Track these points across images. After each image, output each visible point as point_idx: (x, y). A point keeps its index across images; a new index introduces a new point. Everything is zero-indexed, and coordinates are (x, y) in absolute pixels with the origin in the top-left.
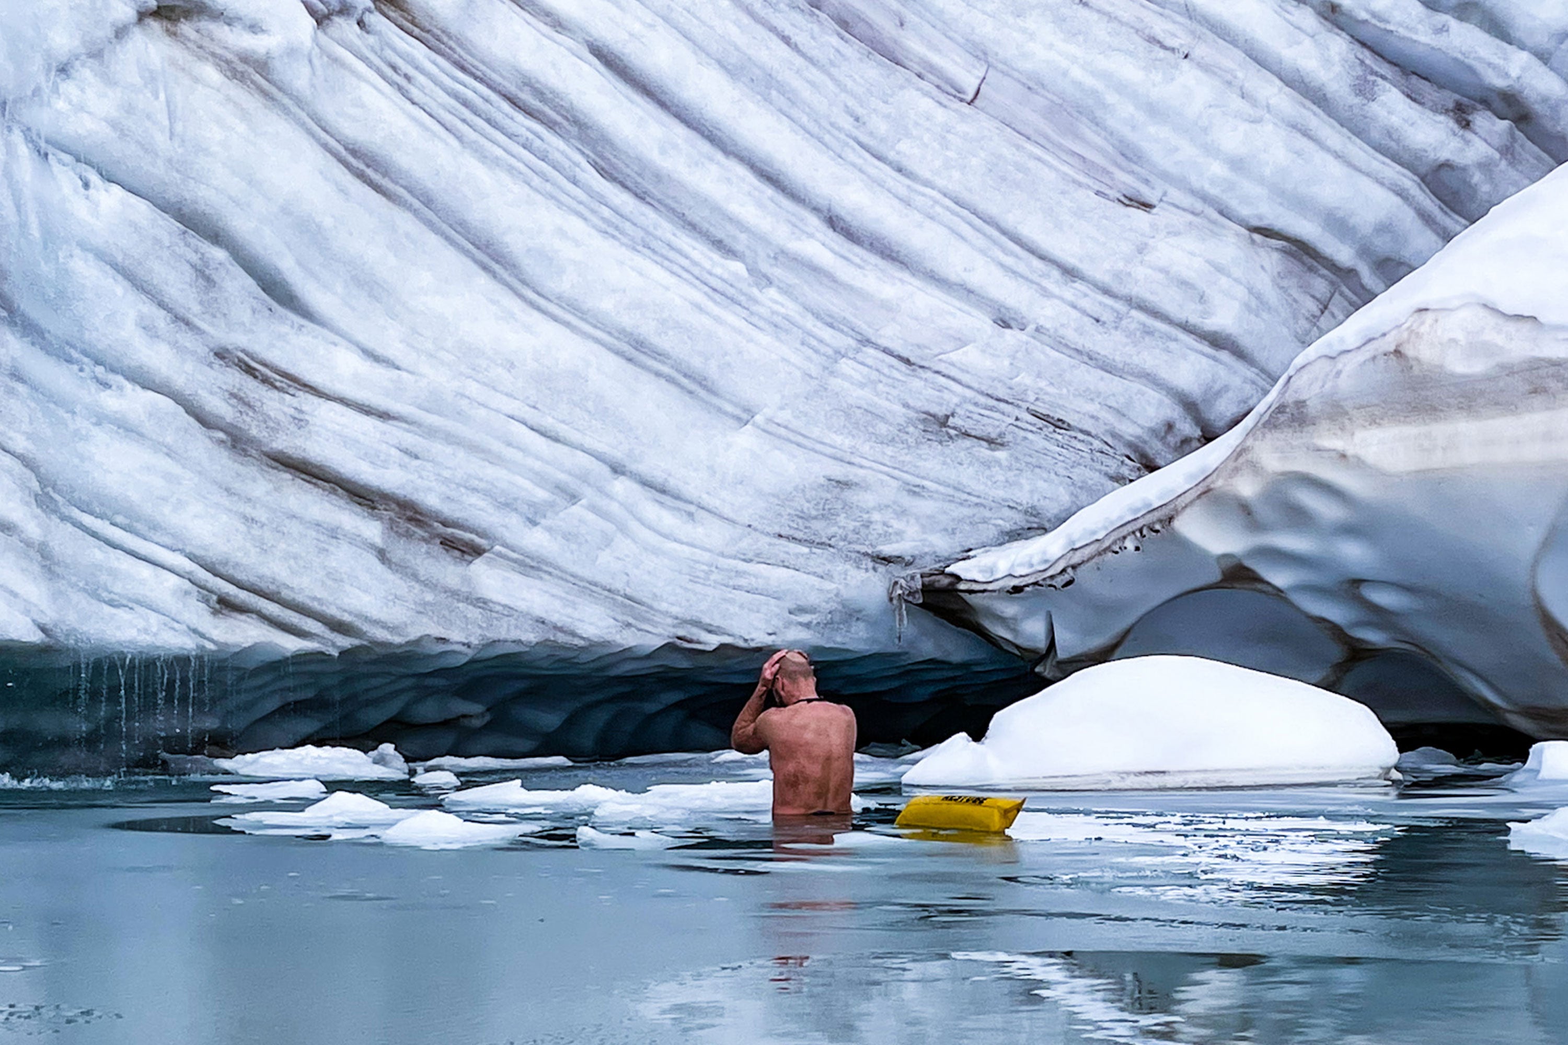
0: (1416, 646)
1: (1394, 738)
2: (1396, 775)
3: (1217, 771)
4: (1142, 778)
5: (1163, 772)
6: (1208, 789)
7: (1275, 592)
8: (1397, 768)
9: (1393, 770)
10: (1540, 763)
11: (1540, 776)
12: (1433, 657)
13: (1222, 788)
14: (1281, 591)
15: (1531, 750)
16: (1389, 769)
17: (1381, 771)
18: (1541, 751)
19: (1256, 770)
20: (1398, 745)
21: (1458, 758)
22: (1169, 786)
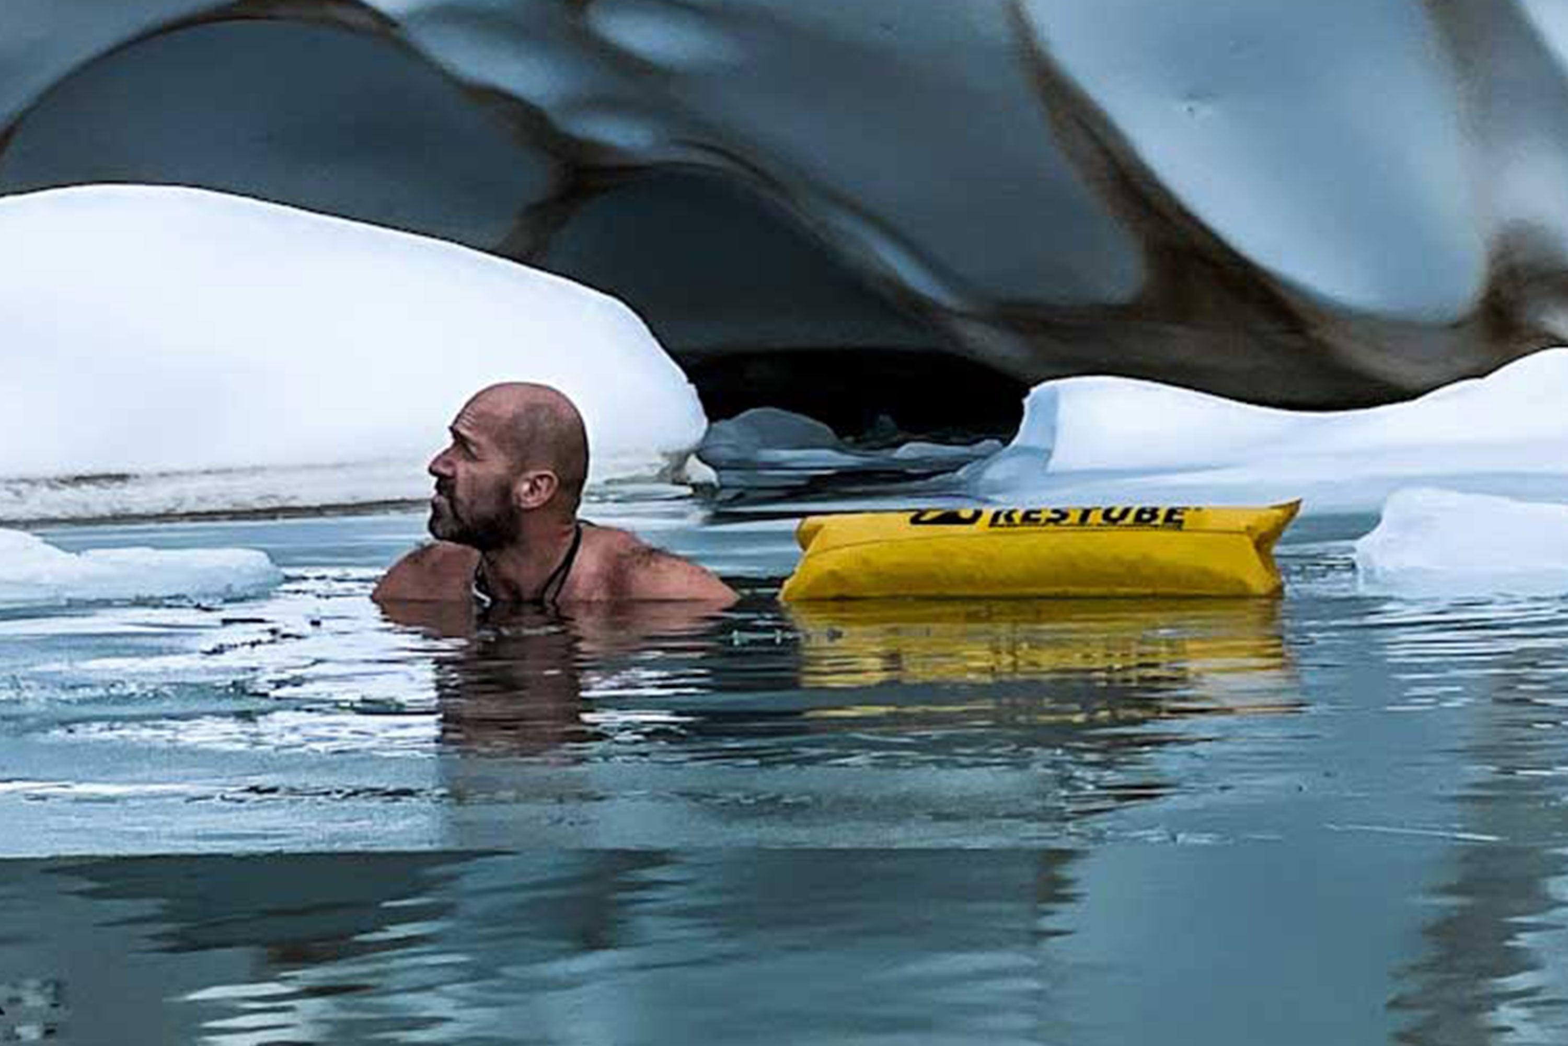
0: (732, 157)
1: (691, 380)
2: (701, 472)
3: (255, 470)
4: (69, 492)
5: (122, 477)
6: (234, 515)
7: (374, 25)
8: (701, 453)
9: (693, 460)
10: (1053, 430)
11: (1054, 464)
12: (773, 184)
13: (272, 513)
14: (394, 25)
15: (1026, 401)
16: (683, 457)
17: (665, 463)
18: (1053, 399)
19: (358, 465)
20: (703, 396)
21: (840, 434)
22: (136, 510)
